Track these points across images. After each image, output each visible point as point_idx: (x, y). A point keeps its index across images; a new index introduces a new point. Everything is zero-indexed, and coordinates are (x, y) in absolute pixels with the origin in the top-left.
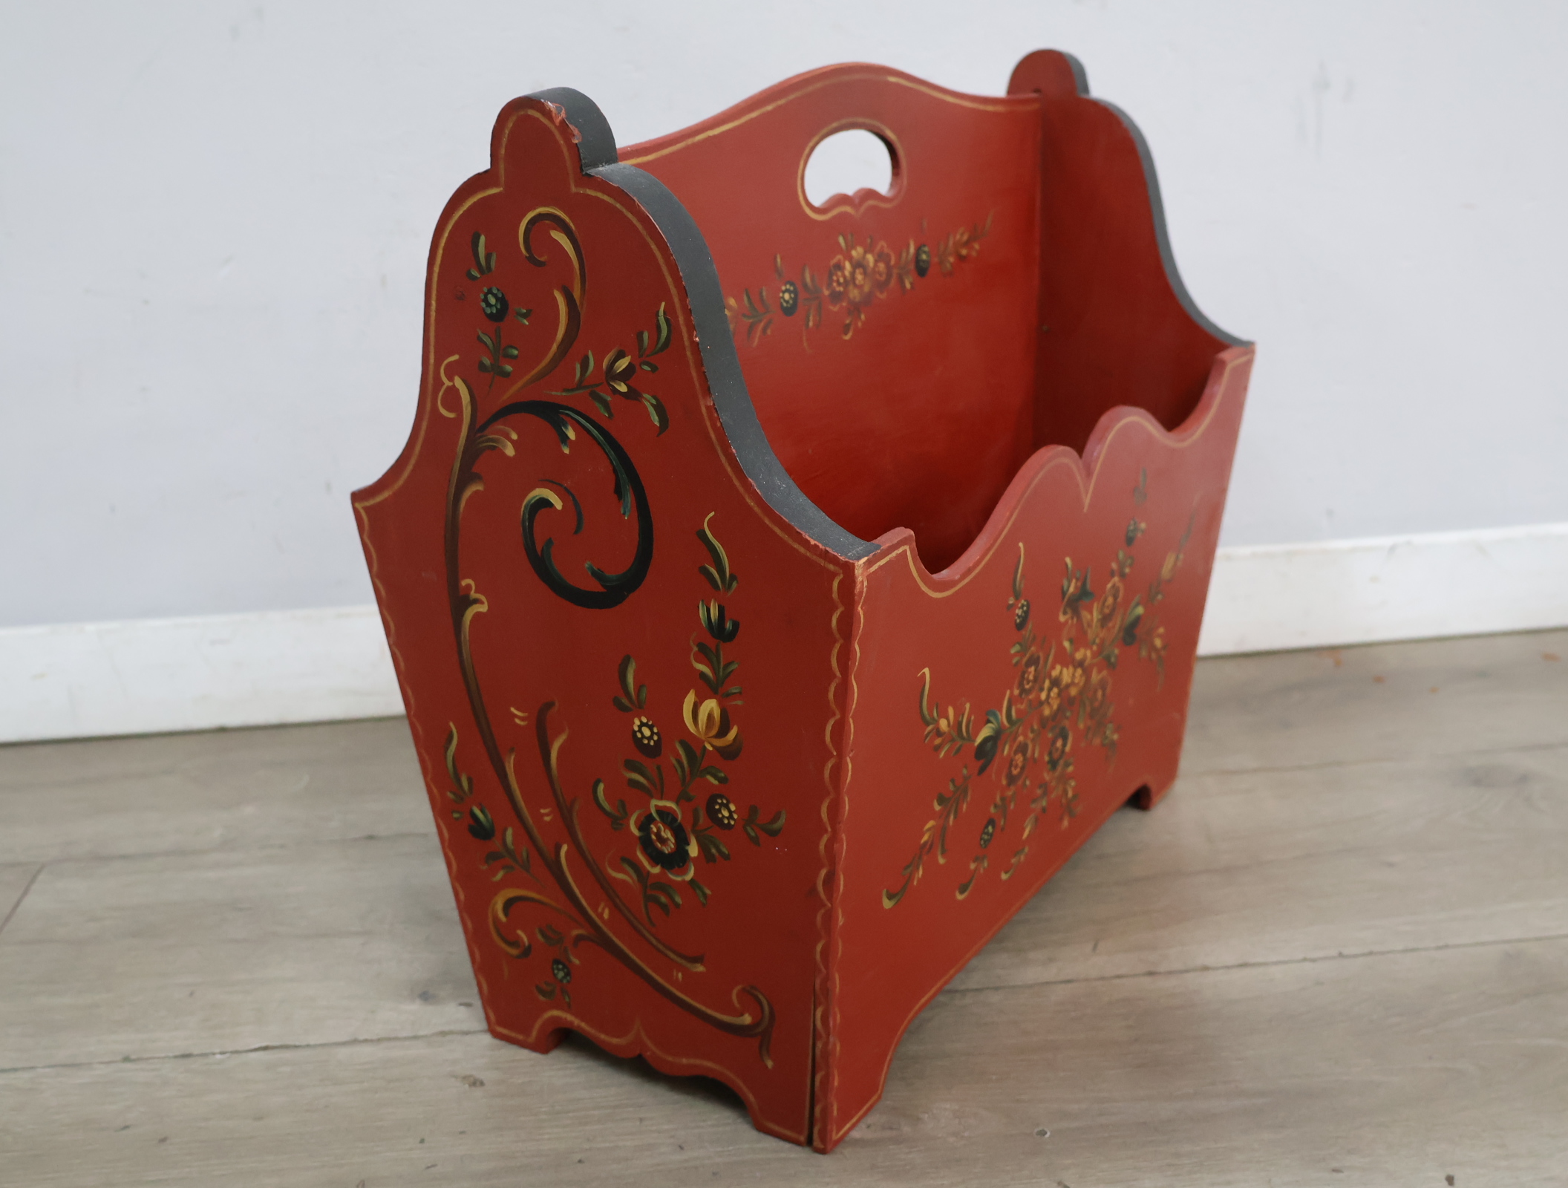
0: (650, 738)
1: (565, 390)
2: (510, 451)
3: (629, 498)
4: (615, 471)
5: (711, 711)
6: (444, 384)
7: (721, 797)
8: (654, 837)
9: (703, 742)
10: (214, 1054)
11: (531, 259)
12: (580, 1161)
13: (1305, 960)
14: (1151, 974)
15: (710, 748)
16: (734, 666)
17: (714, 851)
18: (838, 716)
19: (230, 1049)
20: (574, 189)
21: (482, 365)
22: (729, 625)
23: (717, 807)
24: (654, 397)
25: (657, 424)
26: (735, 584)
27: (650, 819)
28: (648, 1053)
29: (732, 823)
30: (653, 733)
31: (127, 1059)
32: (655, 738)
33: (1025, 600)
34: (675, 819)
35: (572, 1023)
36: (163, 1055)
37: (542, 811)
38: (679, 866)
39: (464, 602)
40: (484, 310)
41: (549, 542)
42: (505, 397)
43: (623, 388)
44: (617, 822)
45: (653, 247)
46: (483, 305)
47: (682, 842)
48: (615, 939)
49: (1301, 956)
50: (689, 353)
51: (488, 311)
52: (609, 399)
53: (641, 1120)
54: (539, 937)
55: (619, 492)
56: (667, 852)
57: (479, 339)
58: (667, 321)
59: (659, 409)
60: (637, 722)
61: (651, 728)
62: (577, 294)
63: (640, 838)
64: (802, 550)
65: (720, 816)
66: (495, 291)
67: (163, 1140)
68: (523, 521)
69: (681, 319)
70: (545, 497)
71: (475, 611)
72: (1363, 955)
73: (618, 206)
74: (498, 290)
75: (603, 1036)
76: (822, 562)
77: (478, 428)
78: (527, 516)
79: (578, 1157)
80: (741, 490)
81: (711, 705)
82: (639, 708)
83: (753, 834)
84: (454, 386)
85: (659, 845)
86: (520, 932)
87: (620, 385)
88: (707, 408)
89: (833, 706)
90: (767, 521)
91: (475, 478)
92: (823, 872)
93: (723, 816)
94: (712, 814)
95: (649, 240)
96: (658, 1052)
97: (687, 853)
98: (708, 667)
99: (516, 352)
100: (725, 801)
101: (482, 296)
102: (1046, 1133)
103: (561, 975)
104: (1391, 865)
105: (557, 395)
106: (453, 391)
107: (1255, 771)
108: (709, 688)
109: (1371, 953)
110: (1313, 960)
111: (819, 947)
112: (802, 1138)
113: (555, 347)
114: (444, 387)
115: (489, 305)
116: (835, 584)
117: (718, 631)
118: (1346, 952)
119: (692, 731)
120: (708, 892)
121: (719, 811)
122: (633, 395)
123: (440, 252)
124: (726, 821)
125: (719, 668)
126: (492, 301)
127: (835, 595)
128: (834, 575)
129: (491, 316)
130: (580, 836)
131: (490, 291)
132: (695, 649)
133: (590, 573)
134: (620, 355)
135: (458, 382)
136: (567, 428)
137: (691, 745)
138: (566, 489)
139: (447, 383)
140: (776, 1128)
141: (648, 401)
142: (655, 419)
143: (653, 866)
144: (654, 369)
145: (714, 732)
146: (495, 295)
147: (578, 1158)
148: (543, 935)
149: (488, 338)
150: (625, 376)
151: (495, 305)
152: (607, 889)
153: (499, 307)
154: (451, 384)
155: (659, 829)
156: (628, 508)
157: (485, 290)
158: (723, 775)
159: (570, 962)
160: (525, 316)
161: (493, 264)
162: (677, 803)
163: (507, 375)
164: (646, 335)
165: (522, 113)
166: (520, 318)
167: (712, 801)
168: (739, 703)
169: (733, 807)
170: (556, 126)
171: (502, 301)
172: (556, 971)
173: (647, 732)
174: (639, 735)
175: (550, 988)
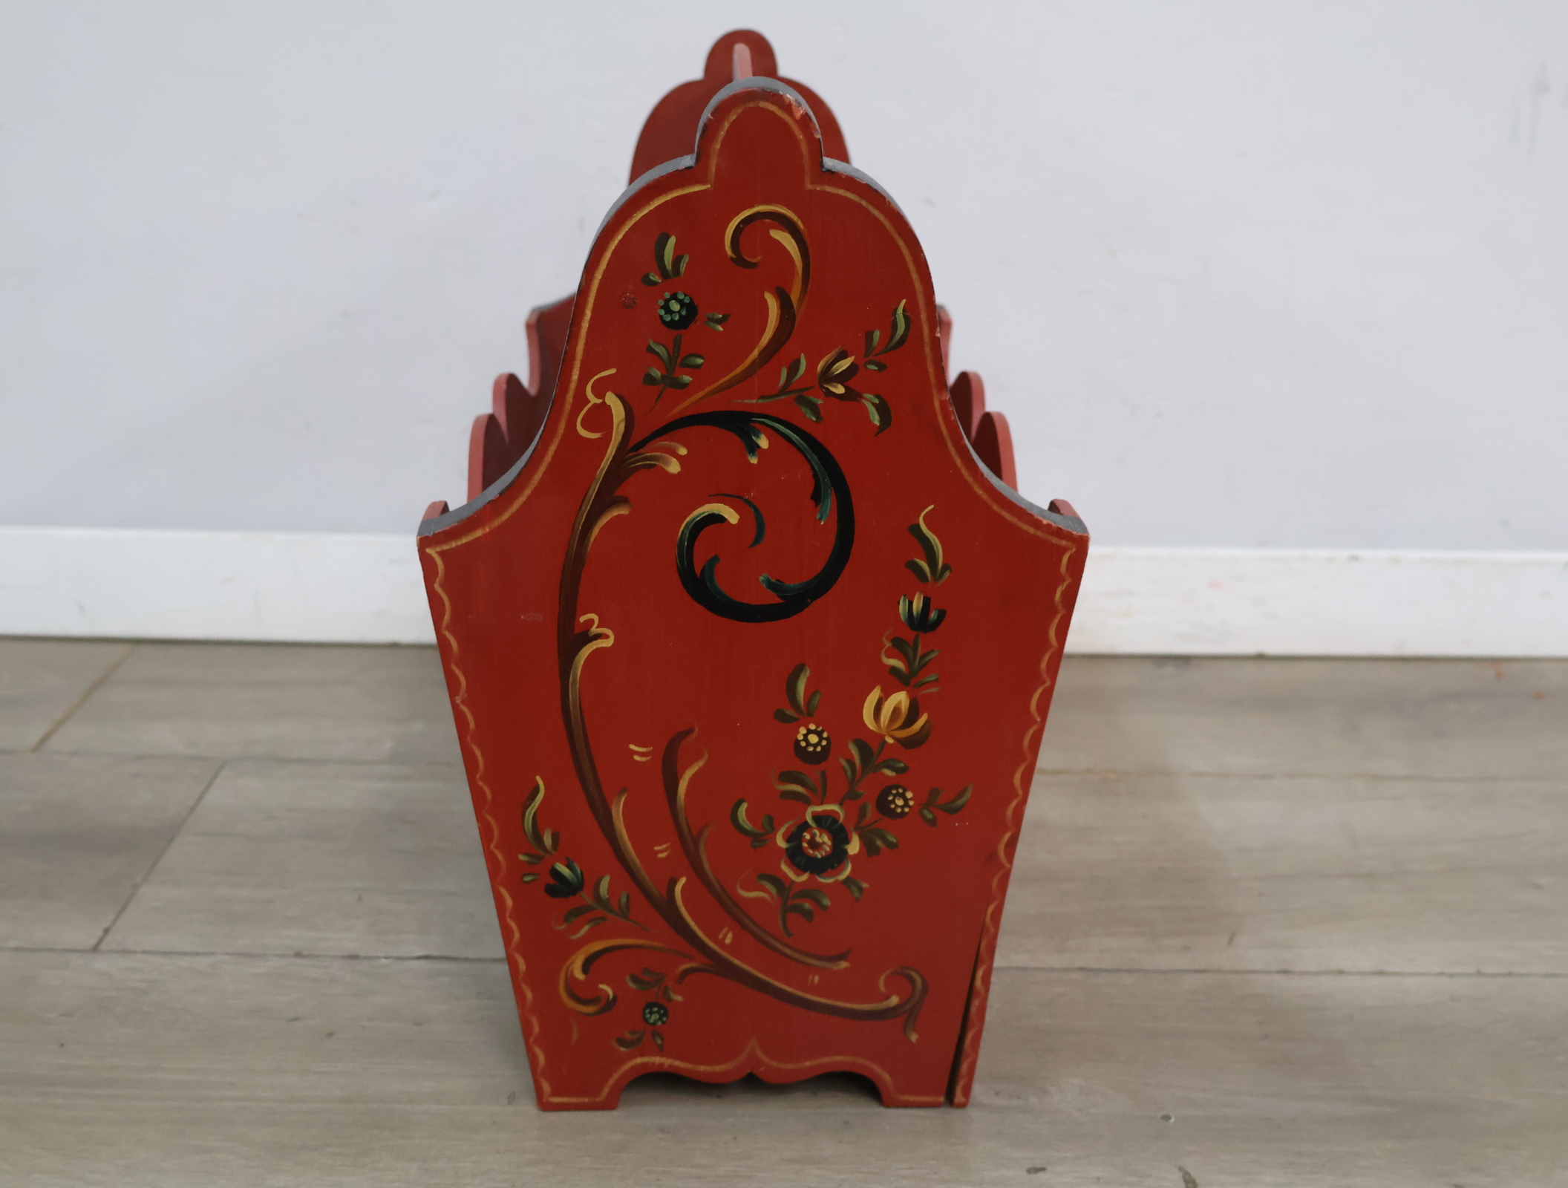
0: (815, 746)
1: (762, 397)
2: (674, 467)
3: (830, 503)
4: (815, 476)
5: (900, 703)
6: (589, 402)
7: (897, 787)
8: (805, 845)
9: (884, 736)
11: (739, 261)
15: (890, 741)
16: (934, 655)
17: (879, 843)
18: (1048, 684)
20: (809, 186)
21: (649, 380)
22: (933, 615)
23: (890, 798)
24: (877, 396)
25: (877, 422)
26: (947, 574)
27: (805, 826)
28: (762, 1069)
29: (907, 810)
30: (821, 738)
32: (824, 743)
34: (835, 821)
35: (661, 1065)
37: (657, 848)
38: (833, 868)
39: (575, 639)
40: (661, 317)
41: (715, 559)
42: (675, 411)
43: (840, 390)
44: (760, 839)
45: (901, 243)
46: (662, 312)
47: (841, 842)
48: (737, 962)
50: (927, 350)
51: (668, 318)
52: (820, 402)
54: (631, 985)
55: (817, 497)
56: (819, 856)
57: (650, 349)
58: (905, 316)
59: (882, 409)
60: (803, 731)
61: (819, 734)
62: (795, 297)
63: (787, 849)
64: (1032, 530)
65: (893, 806)
66: (681, 296)
68: (681, 540)
69: (923, 316)
70: (716, 512)
71: (595, 648)
73: (864, 203)
74: (686, 295)
75: (702, 1068)
76: (1054, 540)
77: (631, 446)
78: (687, 535)
80: (970, 479)
81: (900, 699)
82: (807, 714)
83: (930, 816)
84: (604, 403)
85: (811, 852)
86: (603, 986)
87: (835, 387)
88: (942, 402)
89: (1044, 675)
90: (995, 507)
91: (623, 501)
92: (1007, 836)
93: (897, 806)
94: (883, 805)
95: (896, 237)
96: (774, 1064)
97: (845, 852)
98: (904, 663)
99: (700, 361)
100: (901, 791)
101: (661, 303)
103: (655, 1017)
105: (752, 402)
106: (604, 410)
108: (895, 681)
111: (991, 909)
112: (942, 1099)
113: (756, 353)
114: (589, 406)
115: (669, 311)
116: (1065, 559)
117: (921, 623)
119: (871, 728)
120: (865, 885)
121: (893, 801)
122: (851, 396)
123: (608, 255)
124: (899, 810)
125: (915, 659)
126: (675, 306)
127: (1063, 569)
128: (1062, 551)
129: (671, 325)
130: (706, 865)
131: (674, 297)
132: (888, 644)
133: (764, 586)
134: (843, 356)
135: (611, 399)
136: (758, 437)
137: (868, 742)
138: (747, 501)
139: (593, 400)
140: (912, 1098)
141: (870, 401)
142: (876, 419)
143: (798, 875)
144: (882, 367)
145: (899, 723)
146: (681, 302)
148: (635, 980)
149: (661, 347)
150: (843, 378)
151: (679, 312)
152: (733, 911)
153: (684, 313)
154: (599, 401)
155: (813, 836)
156: (827, 514)
157: (667, 295)
158: (902, 765)
159: (670, 1000)
160: (719, 322)
161: (683, 267)
162: (841, 804)
163: (685, 385)
164: (877, 334)
165: (752, 105)
166: (712, 325)
167: (887, 791)
168: (935, 690)
169: (909, 795)
170: (797, 122)
171: (691, 308)
172: (648, 1016)
173: (813, 739)
174: (803, 744)
175: (636, 1036)
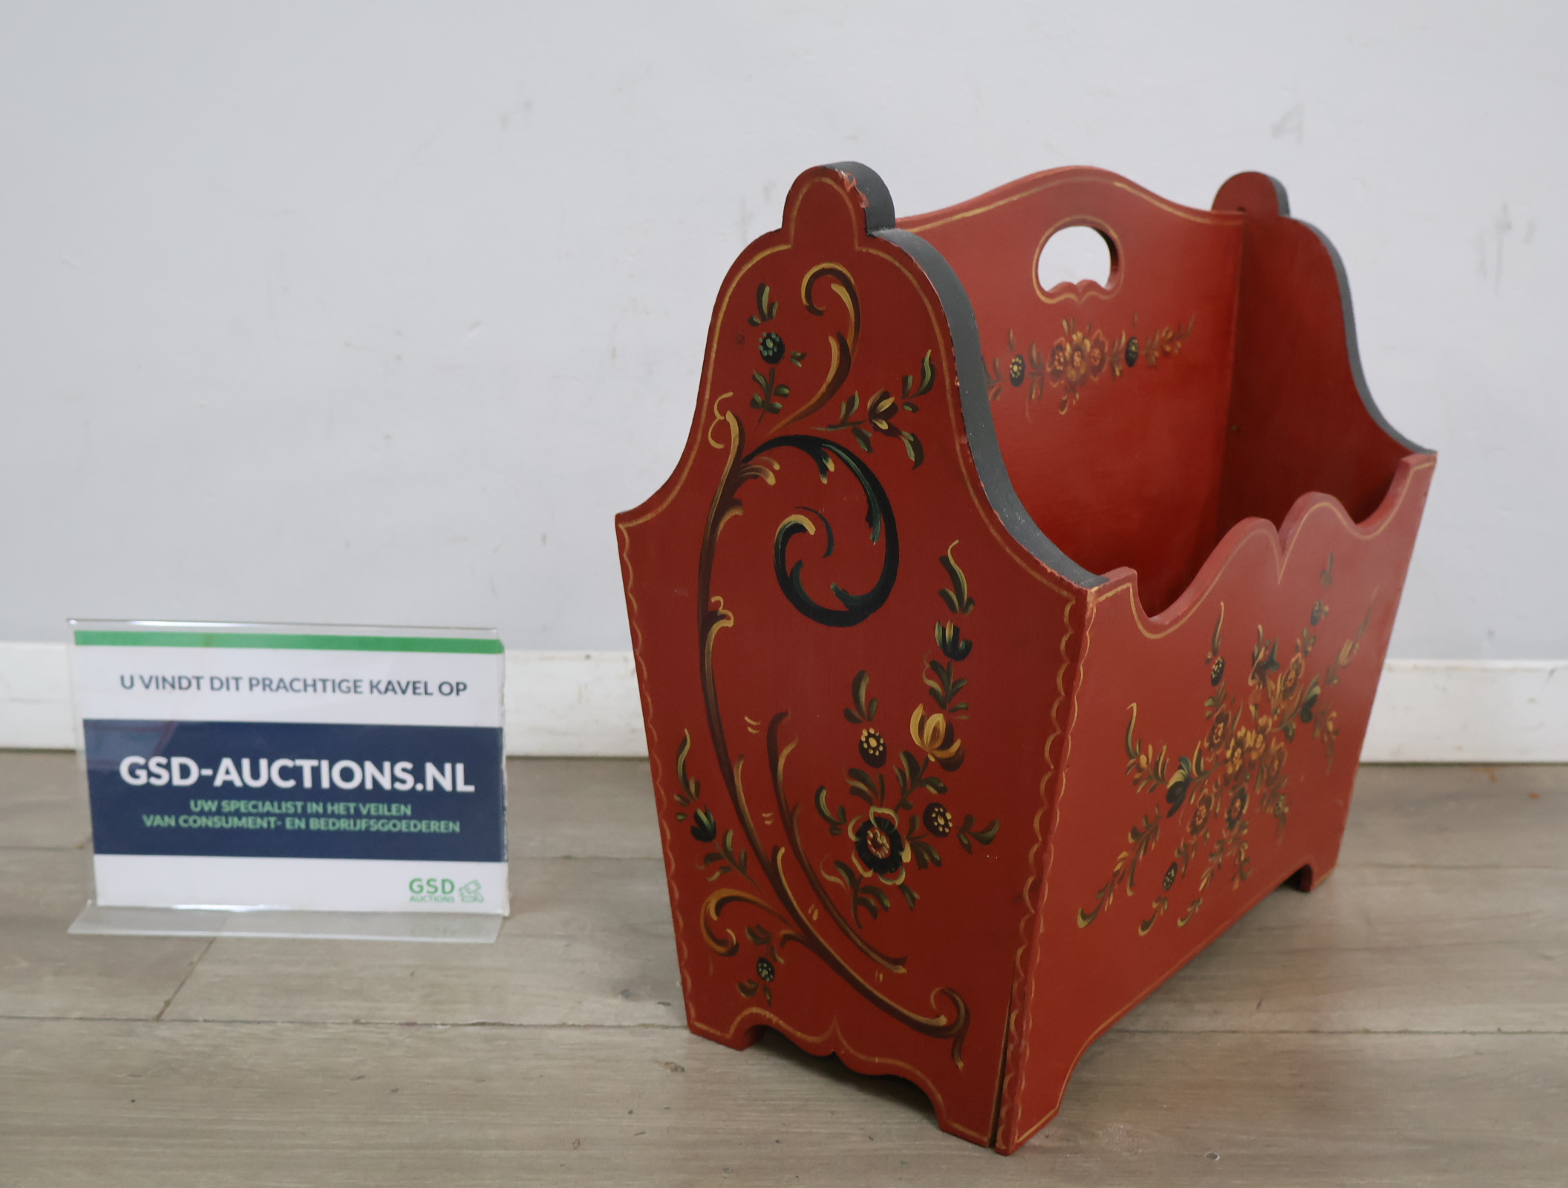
0: (875, 749)
1: (830, 426)
2: (771, 480)
3: (880, 527)
4: (869, 502)
5: (938, 723)
6: (716, 418)
7: (939, 806)
8: (869, 842)
9: (927, 753)
10: (436, 1025)
11: (811, 309)
12: (777, 1141)
13: (1464, 1032)
14: (1314, 1032)
15: (932, 759)
16: (963, 684)
17: (926, 857)
18: (1059, 732)
19: (451, 1022)
20: (857, 248)
21: (754, 403)
22: (962, 645)
23: (934, 815)
24: (913, 435)
25: (913, 459)
26: (971, 607)
27: (868, 825)
28: (842, 1052)
29: (947, 830)
30: (879, 744)
31: (357, 1022)
32: (881, 748)
33: (1221, 658)
34: (892, 826)
35: (770, 1020)
36: (390, 1022)
37: (764, 815)
38: (891, 872)
39: (711, 617)
40: (761, 352)
41: (799, 564)
42: (772, 431)
43: (884, 426)
44: (836, 827)
45: (926, 300)
46: (761, 348)
47: (896, 847)
48: (822, 940)
49: (1461, 1029)
50: (949, 396)
51: (765, 354)
52: (870, 435)
53: (832, 1112)
54: (749, 936)
55: (870, 520)
56: (880, 857)
57: (754, 378)
58: (931, 365)
59: (916, 445)
60: (865, 733)
61: (877, 739)
62: (850, 341)
63: (856, 843)
64: (1038, 577)
65: (936, 824)
66: (774, 336)
67: (395, 1091)
68: (777, 544)
69: (945, 365)
70: (800, 522)
71: (720, 626)
72: (1523, 1033)
73: (897, 264)
74: (777, 335)
75: (799, 1034)
76: (1056, 588)
77: (744, 458)
78: (781, 540)
79: (776, 1137)
80: (986, 521)
81: (937, 719)
82: (869, 721)
83: (966, 842)
84: (725, 420)
85: (874, 850)
86: (729, 931)
87: (881, 423)
88: (962, 445)
89: (1055, 723)
90: (1008, 550)
91: (736, 503)
92: (1031, 880)
93: (939, 824)
94: (929, 822)
95: (922, 294)
96: (852, 1051)
97: (900, 858)
98: (939, 684)
99: (787, 391)
100: (942, 810)
101: (761, 340)
102: (1216, 1157)
103: (765, 973)
104: (1548, 958)
105: (821, 430)
106: (724, 424)
107: (1413, 866)
108: (936, 703)
109: (1529, 1032)
110: (1473, 1033)
111: (1020, 952)
112: (986, 1139)
113: (824, 387)
114: (716, 421)
115: (766, 348)
116: (1067, 609)
117: (953, 651)
118: (1505, 1028)
119: (917, 743)
120: (917, 896)
121: (936, 819)
122: (894, 432)
123: (727, 299)
124: (941, 829)
125: (949, 684)
126: (770, 344)
127: (1066, 620)
128: (1067, 601)
129: (768, 359)
130: (799, 840)
131: (769, 336)
132: (928, 666)
133: (834, 593)
134: (885, 396)
135: (730, 417)
136: (827, 460)
137: (915, 756)
138: (820, 516)
139: (719, 417)
140: (960, 1128)
141: (907, 438)
142: (912, 455)
143: (865, 870)
144: (915, 409)
145: (938, 744)
146: (773, 340)
147: (776, 1139)
148: (752, 934)
149: (761, 377)
150: (887, 415)
151: (773, 349)
152: (819, 891)
153: (775, 350)
154: (722, 418)
155: (875, 835)
156: (877, 536)
157: (765, 334)
158: (942, 785)
159: (775, 960)
160: (799, 359)
161: (774, 311)
162: (896, 811)
163: (776, 411)
164: (910, 379)
165: (817, 180)
166: (794, 361)
167: (930, 809)
168: (964, 717)
169: (949, 816)
170: (848, 194)
171: (780, 346)
172: (760, 970)
173: (873, 743)
174: (866, 746)
175: (752, 986)
